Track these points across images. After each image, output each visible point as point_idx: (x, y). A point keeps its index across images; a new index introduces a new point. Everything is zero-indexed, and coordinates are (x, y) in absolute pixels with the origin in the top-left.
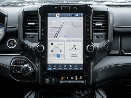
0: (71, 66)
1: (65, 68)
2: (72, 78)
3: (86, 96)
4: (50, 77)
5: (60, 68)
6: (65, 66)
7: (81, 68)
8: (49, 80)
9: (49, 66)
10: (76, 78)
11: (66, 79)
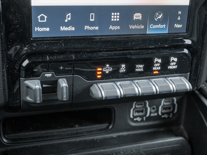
0: (138, 16)
1: (115, 24)
2: (140, 68)
3: (163, 114)
4: (48, 71)
5: (92, 24)
6: (115, 17)
7: (179, 23)
8: (42, 83)
9: (42, 18)
10: (157, 68)
11: (114, 76)
